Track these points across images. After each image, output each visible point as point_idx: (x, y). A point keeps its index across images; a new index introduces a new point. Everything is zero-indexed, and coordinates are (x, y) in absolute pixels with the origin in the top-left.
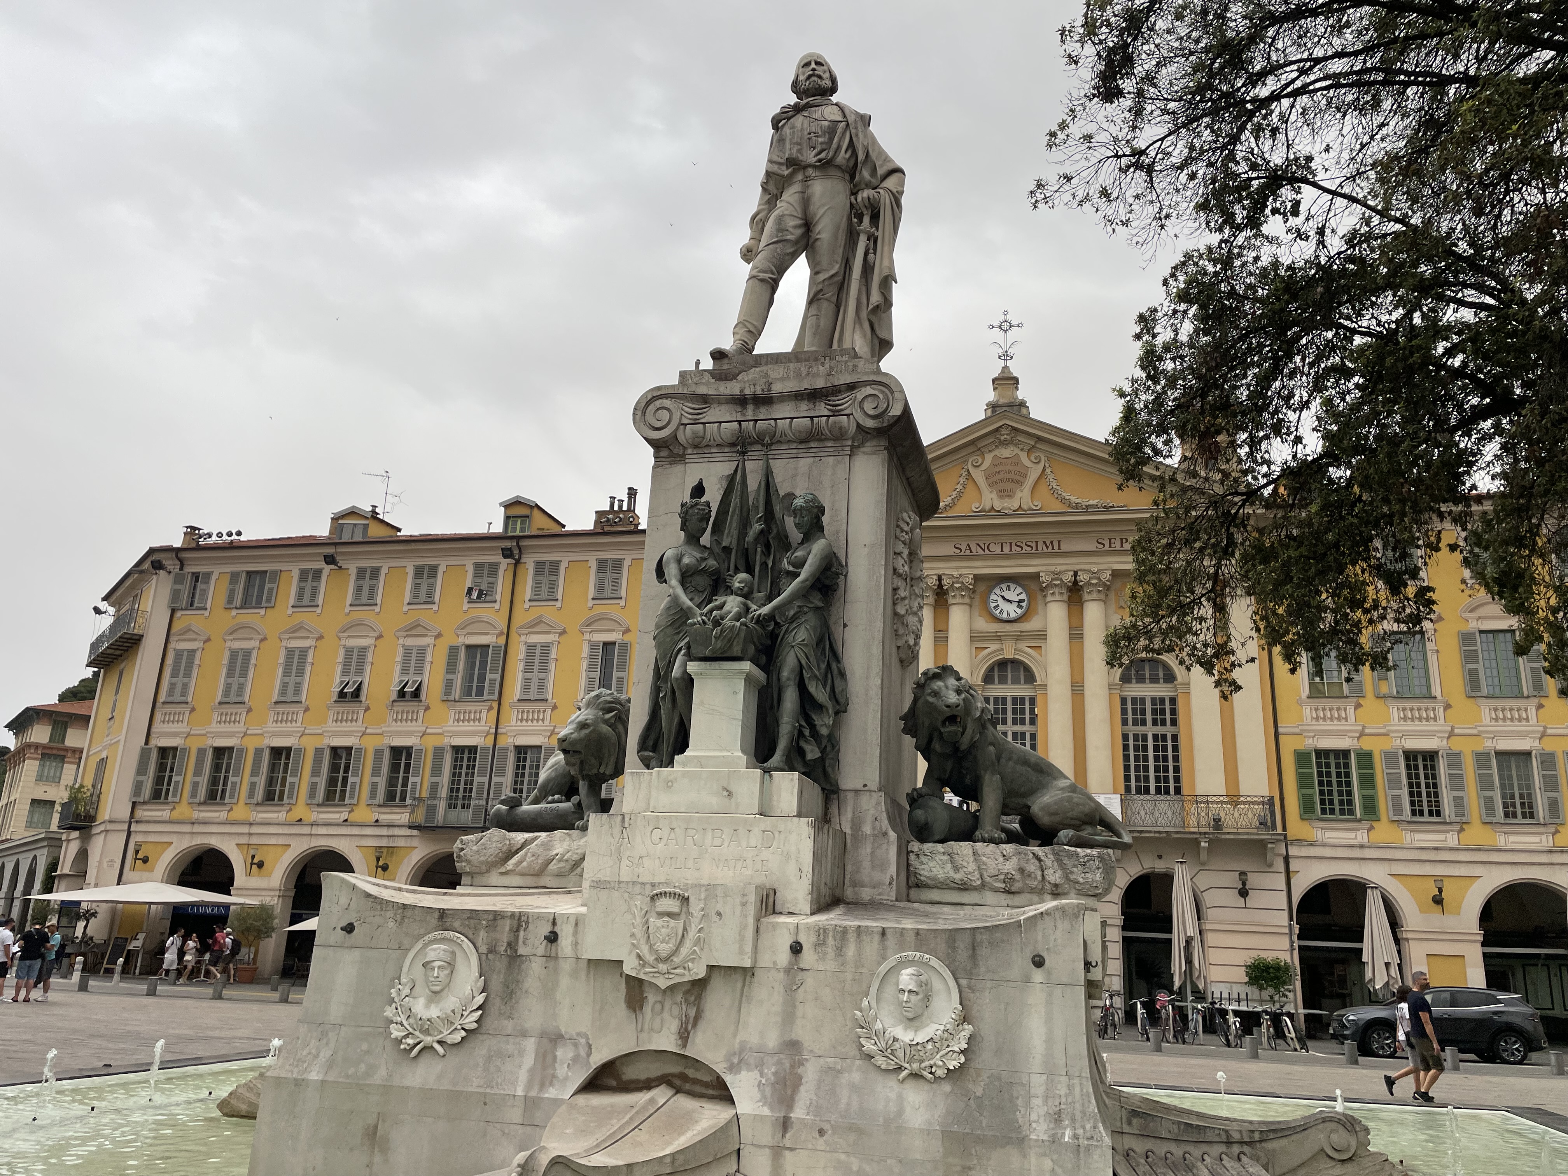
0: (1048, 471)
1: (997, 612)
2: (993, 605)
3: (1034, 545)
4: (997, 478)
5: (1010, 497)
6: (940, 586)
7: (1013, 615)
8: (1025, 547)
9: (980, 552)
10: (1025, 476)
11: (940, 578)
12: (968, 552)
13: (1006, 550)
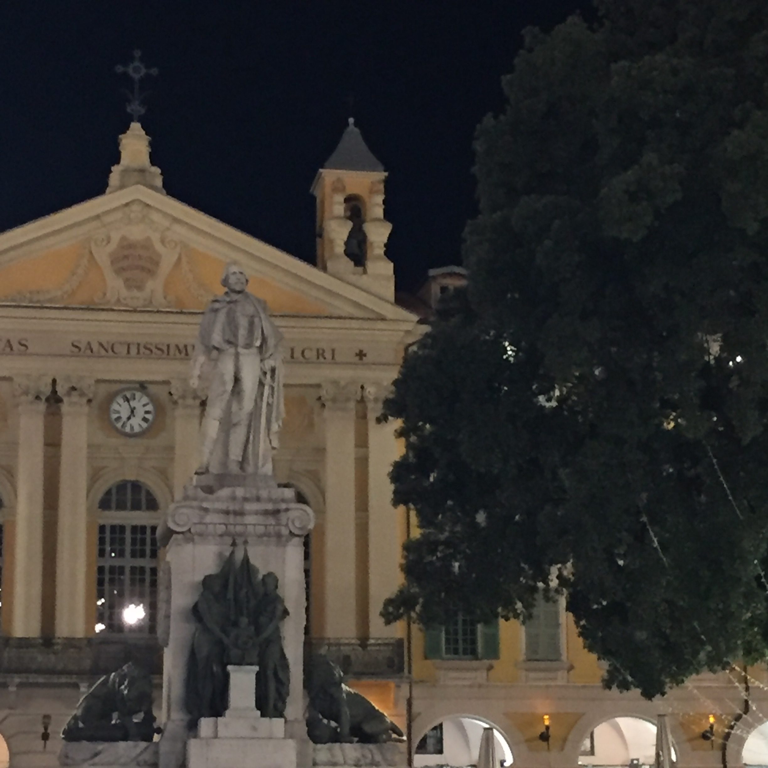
0: (184, 260)
1: (119, 425)
2: (114, 416)
3: (165, 349)
4: (125, 263)
5: (140, 288)
6: (54, 392)
7: (137, 429)
8: (154, 350)
9: (103, 352)
10: (157, 264)
11: (54, 381)
12: (89, 352)
13: (134, 351)
